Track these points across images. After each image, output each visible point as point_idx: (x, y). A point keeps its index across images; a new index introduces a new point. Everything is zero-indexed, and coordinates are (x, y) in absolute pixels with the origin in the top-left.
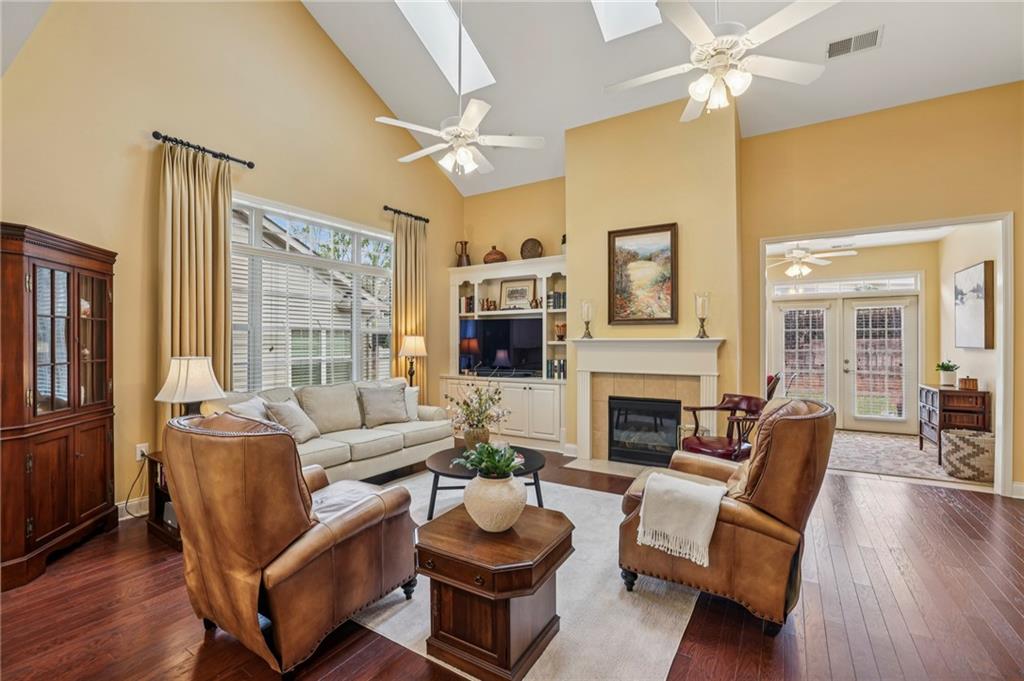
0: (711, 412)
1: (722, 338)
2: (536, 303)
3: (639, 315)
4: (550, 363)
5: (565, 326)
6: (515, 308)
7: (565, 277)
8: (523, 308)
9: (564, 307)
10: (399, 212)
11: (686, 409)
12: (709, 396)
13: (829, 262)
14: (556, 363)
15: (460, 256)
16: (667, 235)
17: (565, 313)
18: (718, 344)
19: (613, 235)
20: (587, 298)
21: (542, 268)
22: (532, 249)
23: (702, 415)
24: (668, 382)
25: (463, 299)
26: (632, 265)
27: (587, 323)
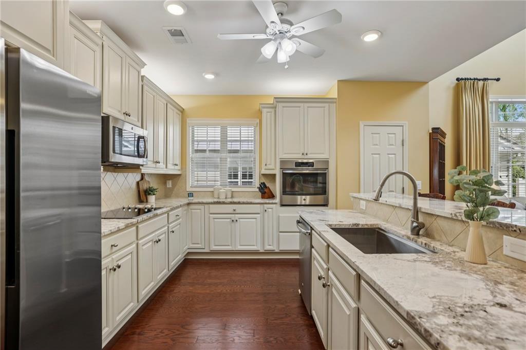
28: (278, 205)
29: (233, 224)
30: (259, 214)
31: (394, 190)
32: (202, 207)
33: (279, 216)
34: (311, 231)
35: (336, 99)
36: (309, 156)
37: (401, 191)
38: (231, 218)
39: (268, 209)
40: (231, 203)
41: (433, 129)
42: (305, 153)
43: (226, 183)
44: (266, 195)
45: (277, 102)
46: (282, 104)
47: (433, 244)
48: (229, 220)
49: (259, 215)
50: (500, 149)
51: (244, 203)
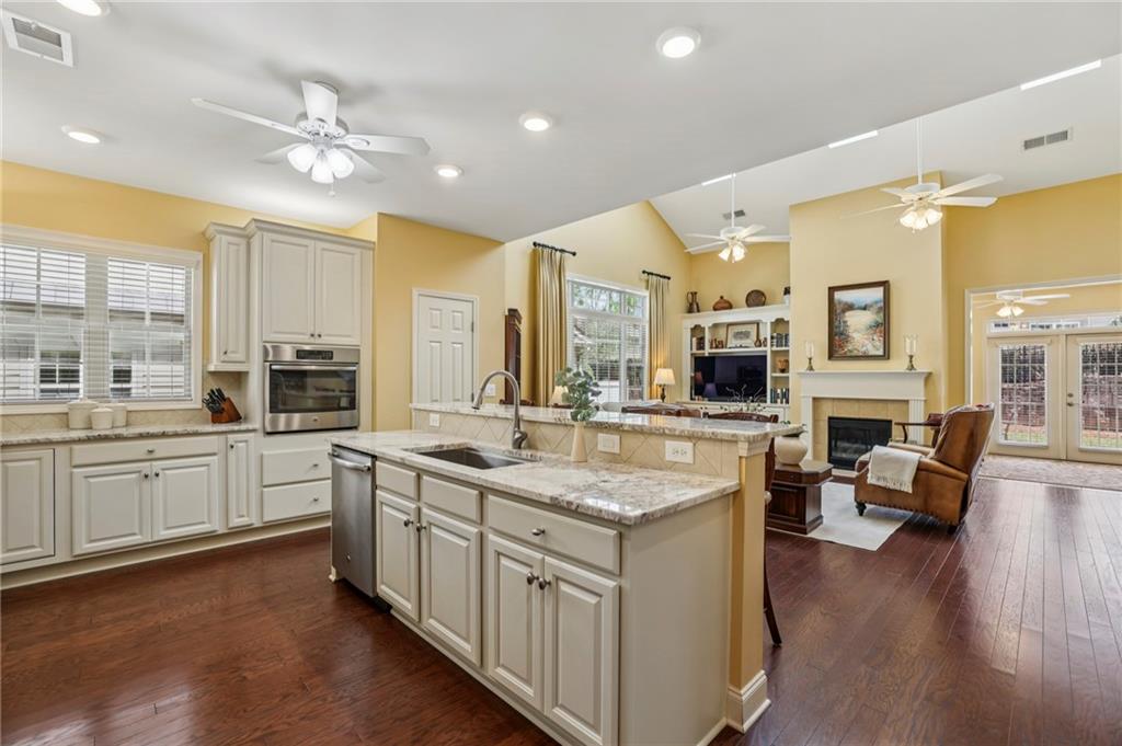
0: (918, 427)
1: (927, 370)
2: (759, 343)
3: (855, 353)
4: (774, 391)
5: (787, 361)
6: (741, 347)
7: (788, 322)
8: (747, 347)
9: (786, 345)
10: (652, 274)
11: (896, 424)
12: (917, 414)
13: (1045, 303)
14: (779, 391)
15: (691, 305)
16: (880, 290)
17: (788, 351)
18: (924, 376)
19: (832, 290)
20: (808, 340)
21: (766, 315)
22: (756, 299)
23: (910, 429)
24: (880, 405)
25: (694, 339)
26: (847, 314)
27: (810, 359)
28: (260, 434)
29: (146, 485)
30: (214, 454)
31: (460, 397)
32: (46, 453)
33: (262, 456)
34: (373, 464)
35: (374, 243)
36: (325, 340)
37: (470, 399)
38: (139, 472)
39: (236, 442)
40: (141, 436)
41: (510, 310)
42: (316, 334)
43: (104, 391)
44: (225, 414)
45: (260, 229)
46: (270, 234)
47: (539, 454)
48: (134, 476)
49: (215, 458)
50: (576, 341)
51: (176, 435)
